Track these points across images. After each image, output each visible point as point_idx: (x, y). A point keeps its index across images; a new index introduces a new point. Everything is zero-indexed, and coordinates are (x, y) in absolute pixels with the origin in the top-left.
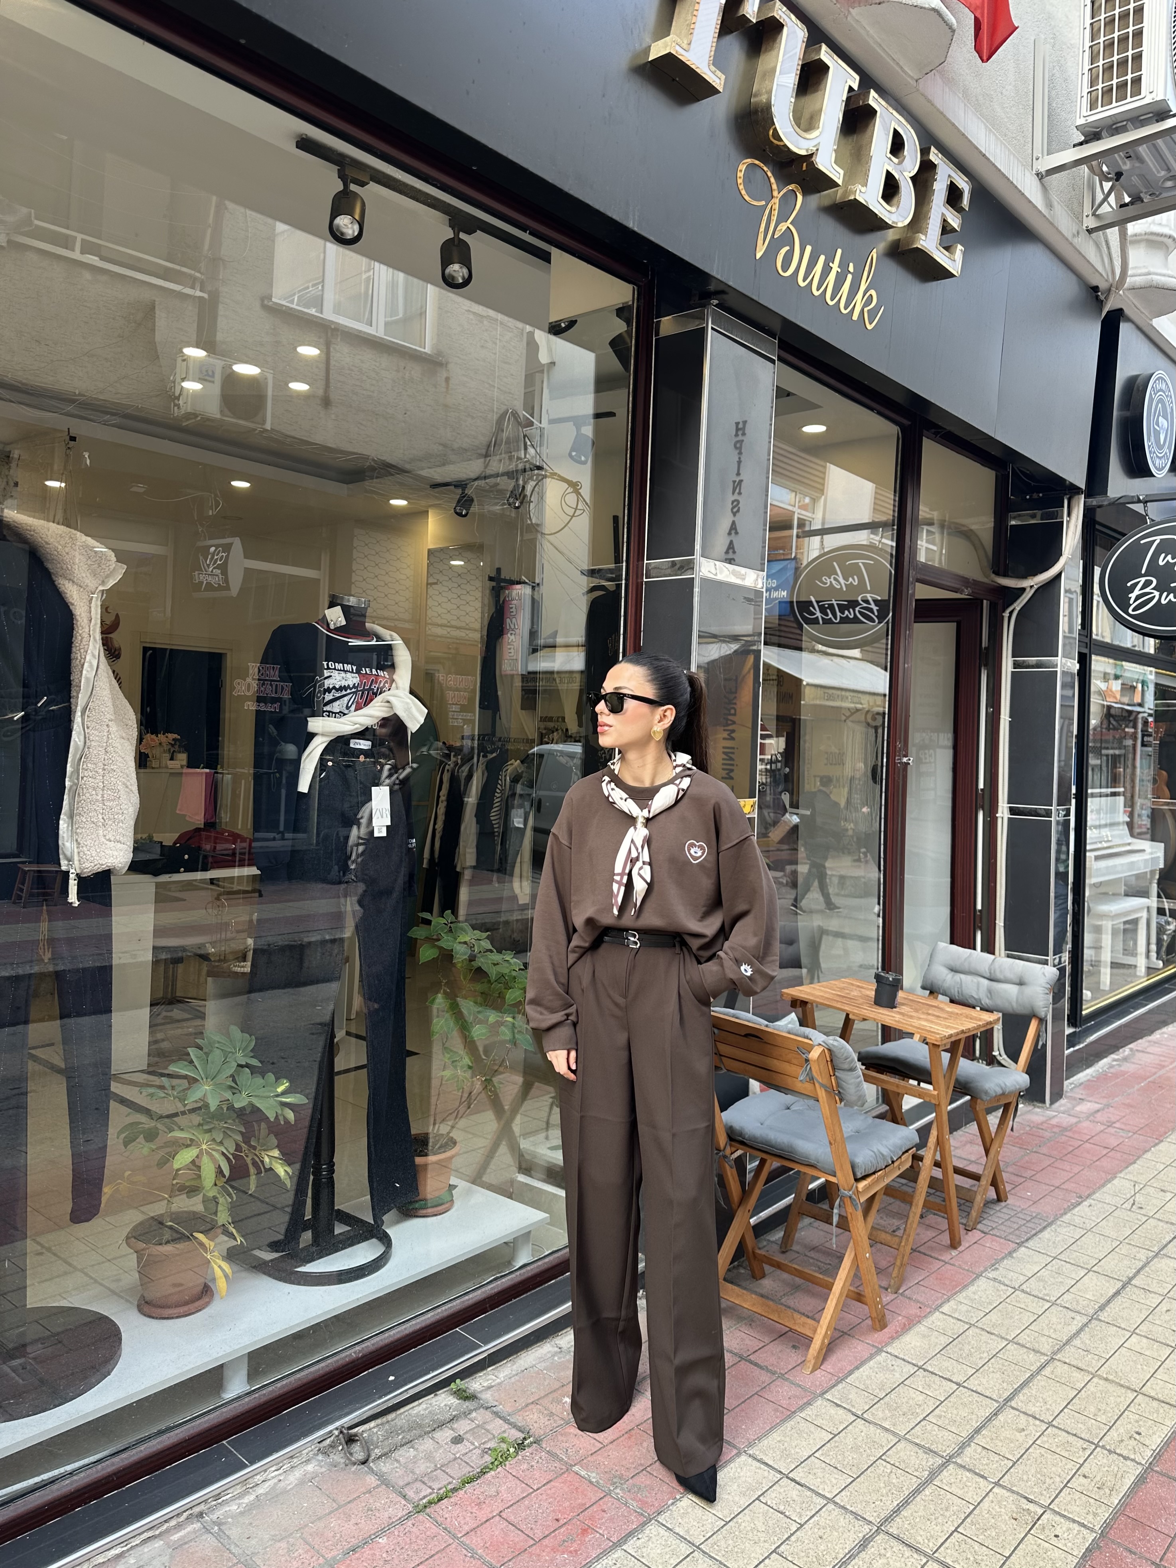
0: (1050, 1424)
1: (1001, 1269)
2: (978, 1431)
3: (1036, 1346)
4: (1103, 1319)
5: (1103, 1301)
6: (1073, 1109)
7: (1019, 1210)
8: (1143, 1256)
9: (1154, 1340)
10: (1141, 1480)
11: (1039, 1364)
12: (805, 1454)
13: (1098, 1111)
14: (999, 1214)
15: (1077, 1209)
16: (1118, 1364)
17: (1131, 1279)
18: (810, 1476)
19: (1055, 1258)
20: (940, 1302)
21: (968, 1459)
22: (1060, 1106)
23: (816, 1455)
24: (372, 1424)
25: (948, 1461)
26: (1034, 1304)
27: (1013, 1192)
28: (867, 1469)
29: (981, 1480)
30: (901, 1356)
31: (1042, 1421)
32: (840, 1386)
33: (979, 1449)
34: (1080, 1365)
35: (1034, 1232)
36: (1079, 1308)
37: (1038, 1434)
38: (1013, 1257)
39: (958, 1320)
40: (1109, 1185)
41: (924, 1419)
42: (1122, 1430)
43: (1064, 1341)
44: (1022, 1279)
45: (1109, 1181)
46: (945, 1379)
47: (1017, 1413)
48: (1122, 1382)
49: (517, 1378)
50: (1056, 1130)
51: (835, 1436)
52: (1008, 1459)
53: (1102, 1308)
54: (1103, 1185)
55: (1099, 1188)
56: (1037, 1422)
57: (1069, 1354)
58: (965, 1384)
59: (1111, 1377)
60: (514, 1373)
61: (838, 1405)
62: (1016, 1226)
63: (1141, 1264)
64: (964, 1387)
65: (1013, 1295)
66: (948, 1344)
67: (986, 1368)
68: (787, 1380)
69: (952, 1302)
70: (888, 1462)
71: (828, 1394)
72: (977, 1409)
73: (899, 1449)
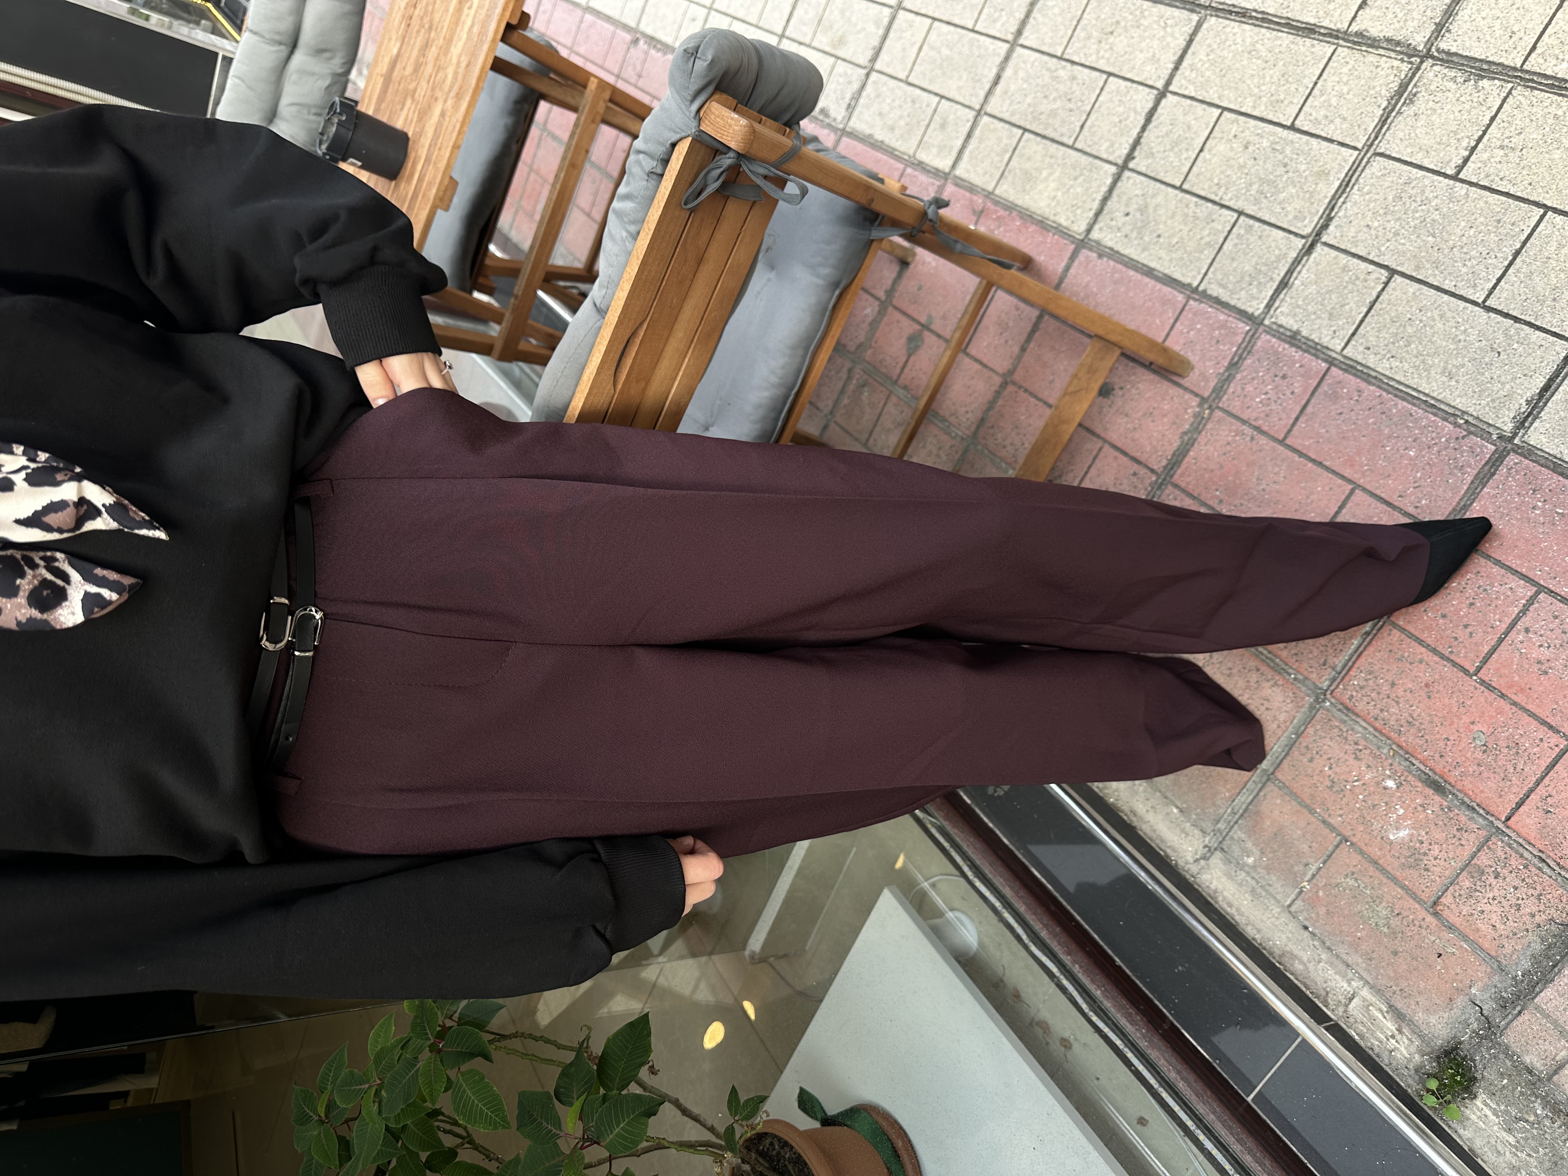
2: (1309, 30)
12: (1483, 320)
20: (924, 175)
21: (1413, 24)
23: (1479, 297)
25: (1428, 56)
26: (905, 36)
28: (1507, 195)
30: (1096, 205)
32: (1214, 290)
33: (1365, 14)
39: (969, 136)
41: (1292, 128)
51: (1393, 272)
55: (613, 20)
58: (1160, 84)
60: (1325, 956)
61: (1284, 284)
64: (1168, 83)
65: (884, 69)
66: (1044, 137)
67: (1101, 65)
68: (1219, 390)
69: (923, 156)
70: (1466, 160)
71: (1250, 310)
72: (1233, 48)
73: (1409, 150)
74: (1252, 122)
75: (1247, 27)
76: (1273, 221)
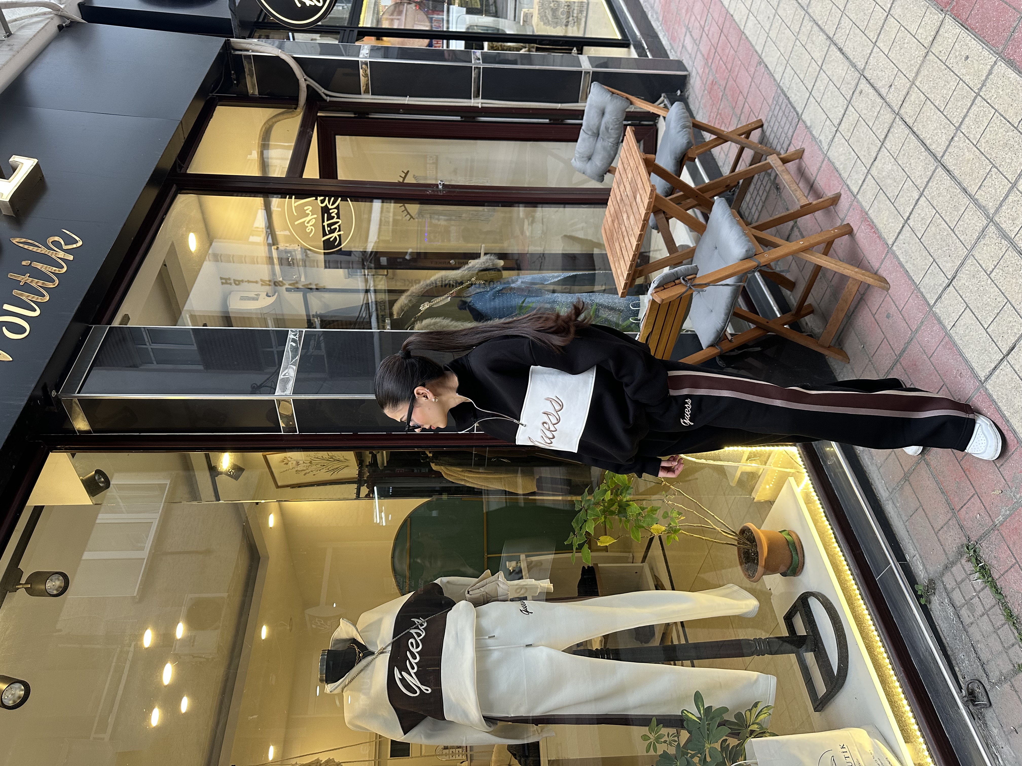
0: (958, 129)
1: (820, 138)
2: (965, 190)
3: (887, 126)
4: (863, 67)
5: (847, 63)
6: (690, 55)
7: (771, 114)
8: (808, 25)
9: (881, 29)
10: (1011, 63)
11: (903, 127)
12: (985, 336)
13: (691, 35)
14: (775, 129)
15: (770, 68)
16: (903, 62)
17: (829, 37)
18: (1006, 337)
19: (811, 93)
20: (848, 192)
21: (991, 204)
22: (689, 64)
23: (986, 326)
24: (957, 669)
25: (992, 220)
26: (851, 118)
27: (757, 115)
28: (1000, 289)
29: (1010, 197)
30: (896, 235)
31: (955, 134)
32: (922, 290)
33: (980, 192)
34: (904, 93)
35: (789, 106)
36: (854, 83)
37: (967, 140)
38: (811, 126)
39: (864, 181)
40: (750, 39)
41: (953, 230)
42: (964, 71)
43: (882, 101)
44: (828, 122)
45: (747, 38)
46: (916, 204)
47: (947, 153)
48: (919, 62)
49: (915, 541)
50: (707, 71)
51: (967, 306)
52: (990, 170)
53: (854, 66)
54: (751, 44)
55: (752, 46)
56: (955, 139)
57: (894, 99)
58: (921, 189)
59: (915, 70)
60: (911, 541)
61: (940, 297)
62: (784, 119)
63: (815, 26)
64: (923, 191)
65: (843, 133)
66: (886, 194)
67: (906, 169)
68: (917, 331)
69: (849, 182)
70: (993, 269)
71: (930, 303)
72: (943, 185)
73: (980, 258)
74: (944, 222)
75: (948, 178)
76: (942, 268)
